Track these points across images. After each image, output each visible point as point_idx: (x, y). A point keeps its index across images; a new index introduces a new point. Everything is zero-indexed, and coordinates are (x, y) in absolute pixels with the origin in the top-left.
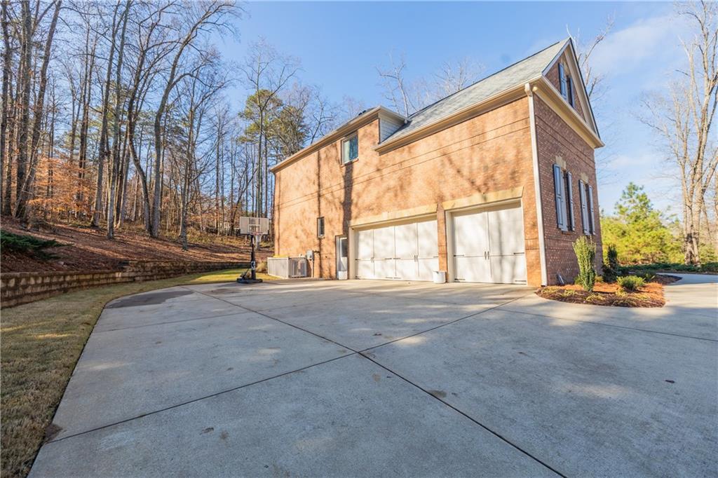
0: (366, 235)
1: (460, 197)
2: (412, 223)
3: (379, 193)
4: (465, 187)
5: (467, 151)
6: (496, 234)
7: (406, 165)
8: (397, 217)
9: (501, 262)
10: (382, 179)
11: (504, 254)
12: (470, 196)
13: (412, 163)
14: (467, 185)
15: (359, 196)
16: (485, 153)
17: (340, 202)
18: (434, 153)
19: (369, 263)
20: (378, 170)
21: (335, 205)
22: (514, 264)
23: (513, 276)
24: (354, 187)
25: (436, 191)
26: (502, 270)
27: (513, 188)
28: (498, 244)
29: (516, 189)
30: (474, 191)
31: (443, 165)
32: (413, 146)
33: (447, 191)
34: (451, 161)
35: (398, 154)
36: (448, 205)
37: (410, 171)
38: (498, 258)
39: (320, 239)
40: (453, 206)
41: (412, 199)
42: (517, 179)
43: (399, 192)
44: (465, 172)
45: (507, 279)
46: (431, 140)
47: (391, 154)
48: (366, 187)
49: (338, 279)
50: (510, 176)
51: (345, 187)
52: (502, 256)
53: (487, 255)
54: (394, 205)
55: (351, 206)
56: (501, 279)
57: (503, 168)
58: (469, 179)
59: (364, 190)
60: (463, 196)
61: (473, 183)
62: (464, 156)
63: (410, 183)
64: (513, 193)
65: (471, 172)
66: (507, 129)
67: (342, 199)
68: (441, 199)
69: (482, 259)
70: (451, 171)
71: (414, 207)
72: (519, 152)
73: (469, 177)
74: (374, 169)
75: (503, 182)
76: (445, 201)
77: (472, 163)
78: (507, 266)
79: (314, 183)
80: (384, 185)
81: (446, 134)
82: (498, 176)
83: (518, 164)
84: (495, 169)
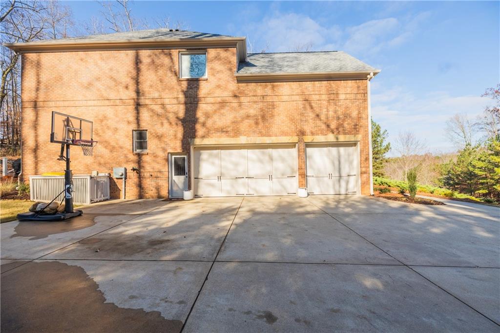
0: (211, 155)
1: (318, 134)
2: (267, 148)
3: (235, 117)
4: (322, 128)
5: (325, 103)
6: (337, 163)
7: (269, 99)
8: (257, 143)
9: (339, 181)
10: (240, 106)
11: (342, 176)
12: (326, 135)
13: (275, 99)
14: (324, 127)
15: (207, 115)
16: (337, 108)
17: (177, 118)
18: (298, 97)
19: (215, 181)
20: (235, 96)
21: (167, 119)
22: (347, 182)
23: (347, 190)
24: (199, 105)
25: (298, 127)
26: (340, 186)
27: (355, 134)
28: (338, 169)
29: (357, 135)
30: (329, 132)
31: (304, 108)
32: (277, 86)
33: (307, 128)
34: (312, 108)
35: (260, 88)
36: (308, 139)
37: (273, 106)
38: (338, 178)
39: (139, 155)
40: (313, 140)
41: (274, 129)
42: (358, 130)
43: (260, 121)
44: (323, 117)
45: (343, 191)
46: (295, 85)
47: (252, 86)
48: (219, 109)
49: (184, 200)
50: (353, 127)
51: (186, 103)
52: (340, 176)
53: (330, 176)
54: (254, 132)
55: (195, 124)
56: (339, 192)
57: (349, 121)
58: (325, 123)
59: (215, 111)
60: (320, 134)
61: (328, 126)
62: (322, 106)
63: (272, 116)
64: (356, 138)
65: (327, 118)
66: (353, 96)
67: (181, 114)
68: (302, 133)
69: (326, 179)
70: (312, 115)
71: (276, 136)
72: (359, 113)
73: (325, 121)
74: (231, 94)
75: (349, 130)
76: (305, 135)
77: (329, 112)
78: (343, 184)
79: (127, 87)
80: (242, 112)
81: (308, 84)
82: (346, 125)
83: (359, 120)
84: (344, 120)
